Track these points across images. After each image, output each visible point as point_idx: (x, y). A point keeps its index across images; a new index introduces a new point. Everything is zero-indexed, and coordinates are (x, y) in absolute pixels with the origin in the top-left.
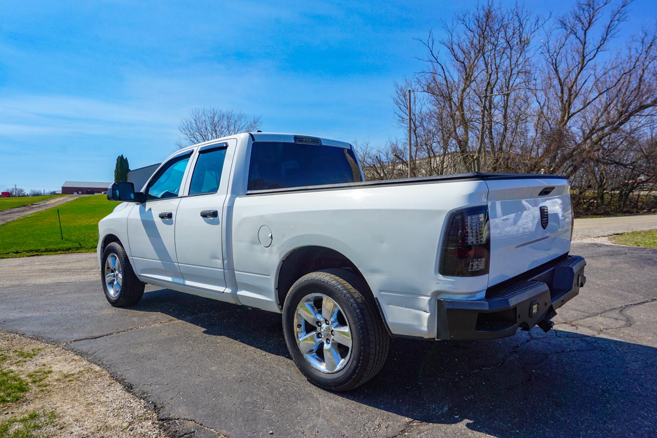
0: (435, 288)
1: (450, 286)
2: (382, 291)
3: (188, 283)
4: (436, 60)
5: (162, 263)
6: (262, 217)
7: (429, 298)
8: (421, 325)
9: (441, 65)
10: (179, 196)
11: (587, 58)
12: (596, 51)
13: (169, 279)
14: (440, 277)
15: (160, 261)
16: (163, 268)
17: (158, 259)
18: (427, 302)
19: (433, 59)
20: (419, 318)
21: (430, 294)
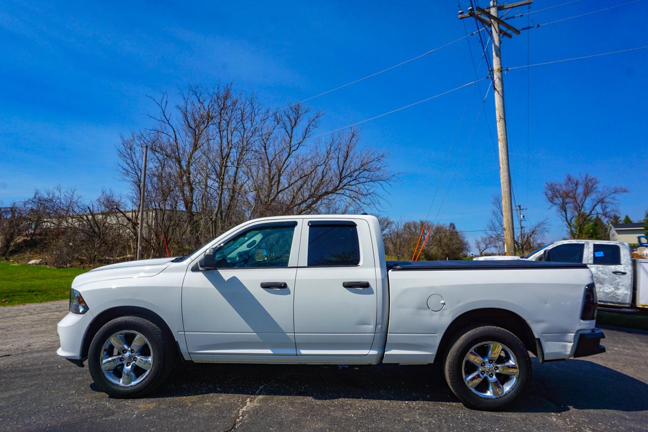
0: (578, 327)
1: (587, 326)
2: (544, 333)
3: (303, 352)
4: (168, 121)
5: (258, 335)
6: (431, 288)
7: (574, 334)
8: (566, 351)
9: (172, 127)
10: (289, 266)
11: (292, 149)
12: (298, 145)
13: (269, 351)
14: (582, 321)
15: (255, 334)
16: (260, 340)
17: (253, 331)
18: (573, 337)
19: (166, 121)
20: (565, 347)
21: (575, 331)
